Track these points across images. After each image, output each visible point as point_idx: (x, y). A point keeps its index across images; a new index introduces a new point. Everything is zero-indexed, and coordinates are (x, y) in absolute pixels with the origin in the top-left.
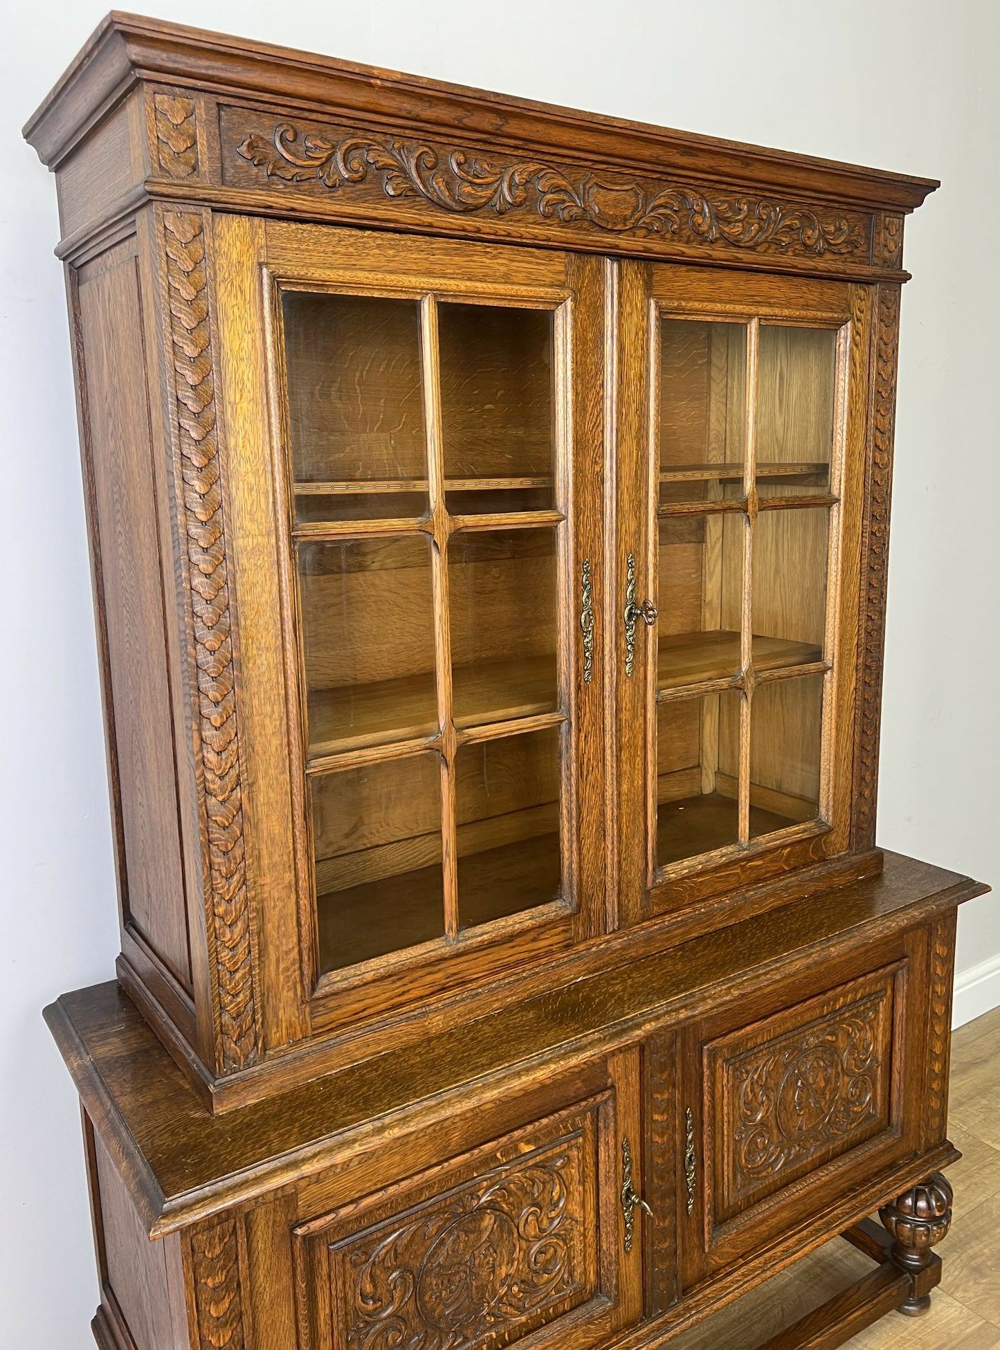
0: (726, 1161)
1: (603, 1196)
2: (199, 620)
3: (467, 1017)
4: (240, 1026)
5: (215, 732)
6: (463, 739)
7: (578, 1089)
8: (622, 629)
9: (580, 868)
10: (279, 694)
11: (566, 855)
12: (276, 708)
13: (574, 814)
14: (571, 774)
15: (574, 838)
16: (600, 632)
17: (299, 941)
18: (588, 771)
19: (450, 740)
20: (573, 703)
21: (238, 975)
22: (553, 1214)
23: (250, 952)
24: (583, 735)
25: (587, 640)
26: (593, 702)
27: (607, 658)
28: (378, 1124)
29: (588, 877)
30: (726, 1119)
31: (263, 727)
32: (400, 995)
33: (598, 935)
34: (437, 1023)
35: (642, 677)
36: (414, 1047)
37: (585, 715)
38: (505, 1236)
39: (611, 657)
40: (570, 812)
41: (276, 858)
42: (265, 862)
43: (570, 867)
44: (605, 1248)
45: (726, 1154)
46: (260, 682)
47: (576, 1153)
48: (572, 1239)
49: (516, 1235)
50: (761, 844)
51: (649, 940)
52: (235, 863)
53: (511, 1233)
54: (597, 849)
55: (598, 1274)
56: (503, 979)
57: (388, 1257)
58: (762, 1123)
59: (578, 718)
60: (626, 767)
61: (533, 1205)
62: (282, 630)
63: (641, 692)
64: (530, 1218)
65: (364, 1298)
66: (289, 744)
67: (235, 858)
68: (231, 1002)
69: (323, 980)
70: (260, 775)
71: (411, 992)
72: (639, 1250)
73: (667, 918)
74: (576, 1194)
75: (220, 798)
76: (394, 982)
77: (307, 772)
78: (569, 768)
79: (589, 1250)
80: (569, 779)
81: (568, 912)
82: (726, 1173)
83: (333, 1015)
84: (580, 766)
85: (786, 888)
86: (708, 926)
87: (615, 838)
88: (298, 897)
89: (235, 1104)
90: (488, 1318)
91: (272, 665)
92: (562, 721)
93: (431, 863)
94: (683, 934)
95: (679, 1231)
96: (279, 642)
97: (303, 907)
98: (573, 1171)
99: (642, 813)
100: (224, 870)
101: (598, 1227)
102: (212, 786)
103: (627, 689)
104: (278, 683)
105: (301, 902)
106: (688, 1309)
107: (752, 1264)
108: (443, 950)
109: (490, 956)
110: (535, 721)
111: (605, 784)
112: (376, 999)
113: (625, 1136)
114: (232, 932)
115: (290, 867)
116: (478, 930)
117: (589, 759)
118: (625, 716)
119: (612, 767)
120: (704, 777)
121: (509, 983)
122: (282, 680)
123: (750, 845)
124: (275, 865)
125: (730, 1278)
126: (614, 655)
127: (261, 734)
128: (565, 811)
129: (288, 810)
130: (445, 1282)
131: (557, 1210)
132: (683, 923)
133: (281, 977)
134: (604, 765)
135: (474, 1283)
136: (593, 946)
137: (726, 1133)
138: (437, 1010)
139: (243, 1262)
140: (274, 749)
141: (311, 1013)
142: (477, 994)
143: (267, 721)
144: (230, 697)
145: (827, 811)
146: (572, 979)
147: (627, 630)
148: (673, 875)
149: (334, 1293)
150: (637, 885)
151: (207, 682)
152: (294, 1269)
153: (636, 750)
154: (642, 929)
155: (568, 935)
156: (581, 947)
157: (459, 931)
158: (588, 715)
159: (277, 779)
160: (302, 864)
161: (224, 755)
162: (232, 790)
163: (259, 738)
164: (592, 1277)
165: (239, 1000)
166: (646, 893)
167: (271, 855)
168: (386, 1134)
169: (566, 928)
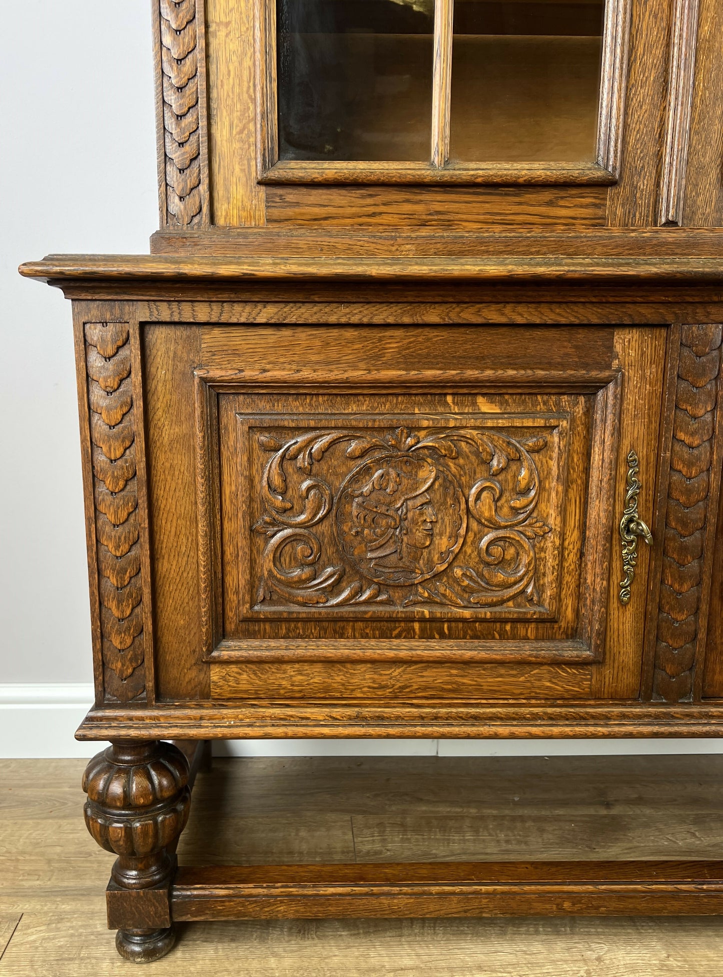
7: (567, 355)
9: (627, 126)
22: (517, 504)
29: (637, 141)
32: (369, 216)
38: (449, 501)
44: (589, 581)
47: (556, 439)
48: (542, 550)
49: (463, 506)
53: (457, 500)
54: (654, 106)
55: (577, 612)
57: (301, 456)
61: (490, 480)
64: (485, 494)
65: (272, 489)
71: (384, 216)
72: (642, 608)
74: (553, 494)
76: (363, 197)
79: (567, 578)
83: (290, 212)
90: (420, 590)
95: (704, 607)
98: (551, 463)
109: (487, 205)
112: (340, 211)
113: (632, 447)
130: (369, 519)
131: (523, 501)
135: (405, 539)
138: (409, 238)
155: (599, 213)
164: (570, 614)
169: (597, 201)
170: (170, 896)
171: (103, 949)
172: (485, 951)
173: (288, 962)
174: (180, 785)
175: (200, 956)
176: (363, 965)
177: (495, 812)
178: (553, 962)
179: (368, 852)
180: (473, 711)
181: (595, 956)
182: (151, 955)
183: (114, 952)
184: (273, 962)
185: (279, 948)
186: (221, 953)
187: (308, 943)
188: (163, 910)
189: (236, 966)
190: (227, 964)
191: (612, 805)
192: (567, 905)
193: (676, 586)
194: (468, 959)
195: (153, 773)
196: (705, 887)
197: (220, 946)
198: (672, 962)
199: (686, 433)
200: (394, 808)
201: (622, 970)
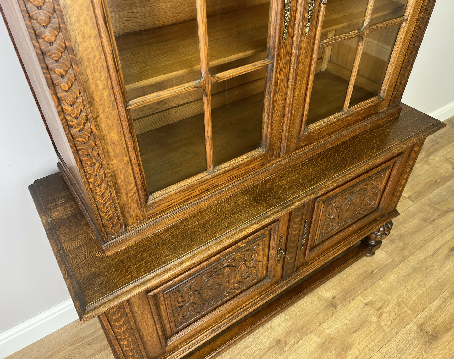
0: (317, 232)
1: (270, 252)
2: (35, 22)
3: (218, 200)
4: (113, 223)
5: (66, 93)
6: (214, 80)
8: (307, 6)
9: (271, 133)
10: (103, 66)
11: (265, 129)
12: (103, 74)
13: (271, 111)
14: (271, 92)
15: (270, 122)
16: (294, 9)
17: (136, 185)
18: (279, 88)
19: (208, 82)
20: (276, 54)
21: (107, 205)
22: (252, 262)
23: (111, 194)
24: (279, 70)
25: (287, 15)
26: (286, 51)
27: (296, 25)
28: (180, 260)
29: (274, 136)
30: (320, 220)
31: (97, 86)
33: (276, 159)
34: (204, 205)
35: (313, 34)
36: (195, 216)
37: (281, 59)
38: (233, 272)
39: (299, 25)
40: (269, 110)
41: (118, 151)
42: (112, 154)
43: (266, 134)
44: (270, 266)
45: (318, 230)
46: (89, 59)
47: (262, 243)
48: (258, 267)
49: (237, 271)
50: (353, 110)
51: (297, 159)
52: (95, 159)
53: (235, 271)
54: (280, 124)
55: (267, 272)
56: (234, 183)
57: (187, 290)
58: (333, 218)
59: (278, 61)
60: (298, 84)
61: (244, 261)
62: (98, 24)
63: (312, 43)
64: (243, 265)
65: (179, 302)
66: (114, 94)
67: (94, 156)
68: (106, 215)
69: (151, 198)
70: (100, 113)
71: (193, 194)
72: (282, 264)
73: (307, 147)
74: (261, 254)
75: (78, 129)
76: (184, 192)
77: (128, 108)
78: (270, 89)
79: (264, 267)
80: (270, 94)
81: (264, 153)
82: (316, 235)
83: (157, 209)
84: (276, 85)
85: (360, 128)
86: (324, 148)
87: (289, 119)
88: (132, 168)
89: (115, 250)
90: (226, 294)
91: (95, 48)
92: (268, 64)
93: (199, 113)
94: (313, 153)
95: (297, 255)
96: (97, 32)
97: (136, 172)
98: (260, 248)
99: (302, 105)
100: (89, 163)
101: (268, 261)
102: (71, 123)
103: (305, 42)
104: (101, 58)
105: (135, 170)
106: (297, 276)
107: (321, 259)
108: (207, 177)
109: (228, 175)
110: (254, 65)
111: (287, 94)
112: (177, 199)
113: (281, 233)
114: (100, 188)
115: (126, 154)
116: (223, 166)
117: (281, 82)
118: (302, 57)
119: (292, 85)
120: (323, 63)
121: (236, 185)
122: (103, 57)
123: (348, 111)
124: (118, 155)
125: (312, 264)
126: (301, 23)
127: (96, 90)
128: (266, 109)
129: (120, 128)
131: (253, 261)
132: (314, 149)
133: (130, 200)
134: (288, 84)
135: (221, 287)
136: (273, 164)
137: (319, 224)
138: (205, 200)
139: (127, 308)
140: (106, 98)
141: (146, 210)
142: (222, 191)
143: (99, 82)
144: (70, 71)
145: (384, 92)
146: (263, 179)
147: (310, 7)
148: (312, 130)
149: (167, 304)
150: (295, 136)
151: (53, 63)
152: (150, 304)
153: (304, 75)
154: (296, 154)
155: (263, 161)
156: (268, 165)
157: (214, 167)
158: (282, 59)
159: (110, 113)
160: (132, 153)
161: (75, 106)
162: (85, 124)
163: (95, 92)
164: (264, 274)
165: (110, 213)
166: (299, 139)
167: (114, 151)
168: (184, 264)
169: (262, 158)
178: (261, 334)
180: (242, 310)
181: (269, 326)
194: (241, 346)
201: (277, 327)
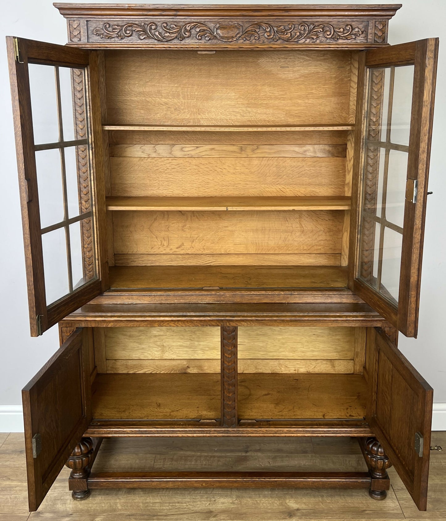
5: (85, 196)
170: (87, 481)
171: (68, 497)
172: (182, 498)
173: (122, 501)
174: (89, 449)
175: (96, 499)
176: (144, 502)
177: (206, 454)
179: (157, 468)
182: (82, 499)
183: (71, 498)
184: (118, 501)
185: (120, 497)
186: (103, 498)
187: (129, 496)
188: (85, 485)
189: (107, 502)
190: (104, 501)
191: (248, 452)
192: (204, 484)
193: (228, 395)
195: (82, 446)
196: (245, 480)
197: (103, 496)
198: (236, 501)
199: (227, 354)
200: (171, 453)
